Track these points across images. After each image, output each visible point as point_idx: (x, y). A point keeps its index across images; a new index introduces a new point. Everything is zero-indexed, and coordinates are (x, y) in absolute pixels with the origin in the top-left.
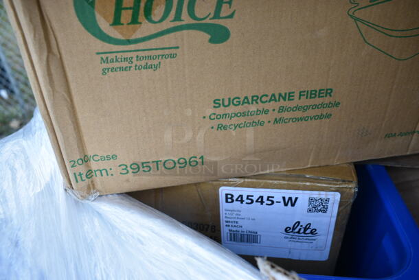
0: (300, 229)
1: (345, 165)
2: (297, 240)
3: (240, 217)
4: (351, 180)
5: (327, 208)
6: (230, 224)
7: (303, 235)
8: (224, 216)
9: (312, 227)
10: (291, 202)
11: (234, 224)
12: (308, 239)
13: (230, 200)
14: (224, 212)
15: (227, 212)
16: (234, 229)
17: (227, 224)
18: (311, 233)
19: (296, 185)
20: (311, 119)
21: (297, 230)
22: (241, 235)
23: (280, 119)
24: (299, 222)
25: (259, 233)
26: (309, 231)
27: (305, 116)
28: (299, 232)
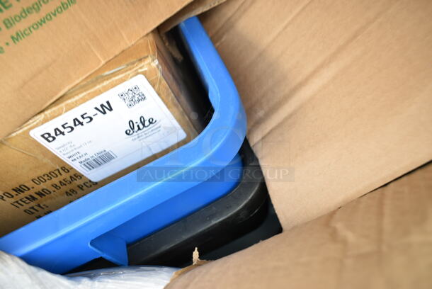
0: (138, 126)
1: (142, 41)
2: (145, 136)
3: (75, 147)
4: (146, 55)
5: (143, 95)
6: (74, 157)
7: (145, 129)
8: (61, 154)
9: (147, 119)
10: (106, 108)
11: (78, 156)
12: (154, 130)
13: (51, 139)
14: (58, 151)
15: (61, 149)
16: (83, 159)
17: (72, 158)
18: (151, 123)
19: (96, 91)
20: (55, 15)
21: (136, 128)
22: (94, 160)
23: (18, 34)
24: (131, 121)
25: (107, 151)
26: (147, 123)
27: (44, 15)
28: (139, 129)
